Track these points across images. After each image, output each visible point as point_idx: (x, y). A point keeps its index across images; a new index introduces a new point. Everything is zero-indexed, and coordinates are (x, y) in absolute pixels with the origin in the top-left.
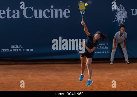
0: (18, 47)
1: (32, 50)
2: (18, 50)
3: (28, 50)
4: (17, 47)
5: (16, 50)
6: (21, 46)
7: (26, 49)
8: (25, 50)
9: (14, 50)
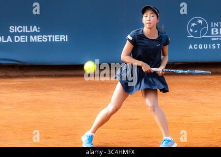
0: (29, 29)
1: (64, 38)
2: (29, 39)
3: (56, 38)
4: (25, 29)
5: (22, 39)
6: (35, 29)
7: (50, 36)
8: (48, 38)
9: (17, 39)
